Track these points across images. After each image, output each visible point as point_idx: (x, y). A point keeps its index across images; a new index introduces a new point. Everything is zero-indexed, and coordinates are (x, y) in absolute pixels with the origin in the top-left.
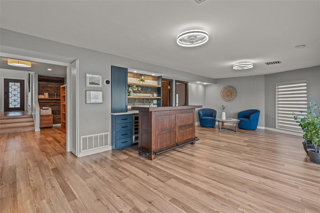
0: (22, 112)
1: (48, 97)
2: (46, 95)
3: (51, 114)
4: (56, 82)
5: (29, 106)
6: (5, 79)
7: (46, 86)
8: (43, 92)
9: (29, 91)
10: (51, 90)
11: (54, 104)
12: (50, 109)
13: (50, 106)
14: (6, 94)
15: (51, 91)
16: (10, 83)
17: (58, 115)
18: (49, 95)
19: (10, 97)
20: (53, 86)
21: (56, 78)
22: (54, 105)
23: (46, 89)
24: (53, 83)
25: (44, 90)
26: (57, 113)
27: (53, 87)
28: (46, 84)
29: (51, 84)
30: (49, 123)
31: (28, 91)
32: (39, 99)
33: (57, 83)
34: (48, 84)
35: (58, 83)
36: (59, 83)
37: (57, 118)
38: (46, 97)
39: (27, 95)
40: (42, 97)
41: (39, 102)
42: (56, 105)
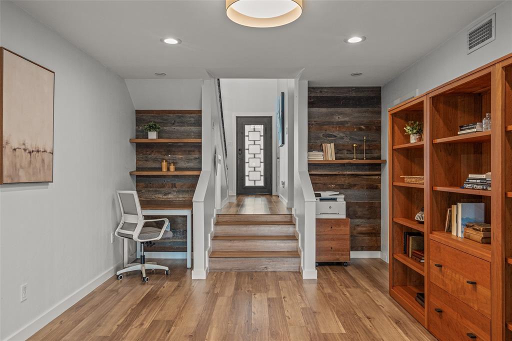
0: (267, 199)
1: (334, 159)
2: (329, 153)
3: (344, 216)
4: (355, 105)
5: (283, 183)
6: (237, 117)
7: (327, 119)
8: (319, 142)
9: (283, 143)
10: (342, 135)
11: (351, 181)
12: (341, 198)
13: (340, 188)
14: (240, 154)
15: (342, 138)
16: (246, 126)
17: (362, 220)
18: (338, 150)
19: (246, 161)
20: (347, 119)
21: (358, 89)
22: (350, 186)
23: (328, 132)
24: (347, 110)
25: (321, 135)
26: (359, 214)
27: (346, 122)
28: (327, 115)
29: (341, 114)
30: (339, 250)
31: (280, 143)
32: (312, 166)
33: (357, 109)
34: (332, 114)
35: (362, 106)
36: (364, 109)
37: (359, 229)
38: (330, 159)
39: (277, 154)
40: (318, 157)
41: (310, 175)
42: (355, 185)
